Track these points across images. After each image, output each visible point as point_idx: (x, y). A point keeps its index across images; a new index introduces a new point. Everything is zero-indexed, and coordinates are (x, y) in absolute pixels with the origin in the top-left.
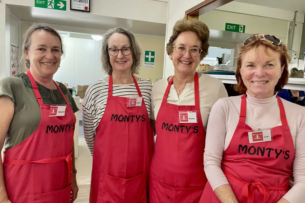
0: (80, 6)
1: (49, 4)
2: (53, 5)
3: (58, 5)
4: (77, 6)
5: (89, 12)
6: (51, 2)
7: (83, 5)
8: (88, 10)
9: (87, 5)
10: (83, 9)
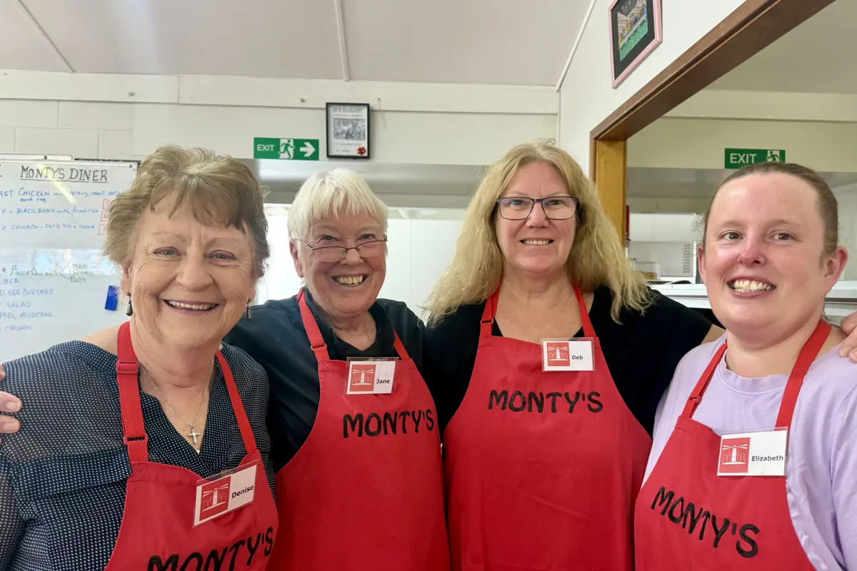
0: (348, 148)
1: (282, 149)
2: (291, 150)
3: (302, 149)
4: (342, 147)
5: (368, 157)
6: (287, 145)
7: (356, 144)
8: (366, 154)
9: (364, 144)
10: (355, 153)
